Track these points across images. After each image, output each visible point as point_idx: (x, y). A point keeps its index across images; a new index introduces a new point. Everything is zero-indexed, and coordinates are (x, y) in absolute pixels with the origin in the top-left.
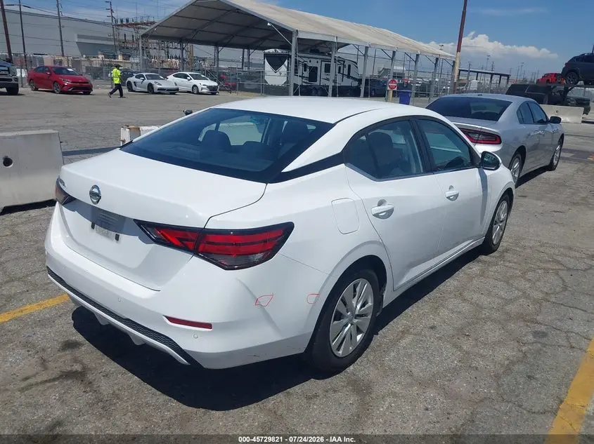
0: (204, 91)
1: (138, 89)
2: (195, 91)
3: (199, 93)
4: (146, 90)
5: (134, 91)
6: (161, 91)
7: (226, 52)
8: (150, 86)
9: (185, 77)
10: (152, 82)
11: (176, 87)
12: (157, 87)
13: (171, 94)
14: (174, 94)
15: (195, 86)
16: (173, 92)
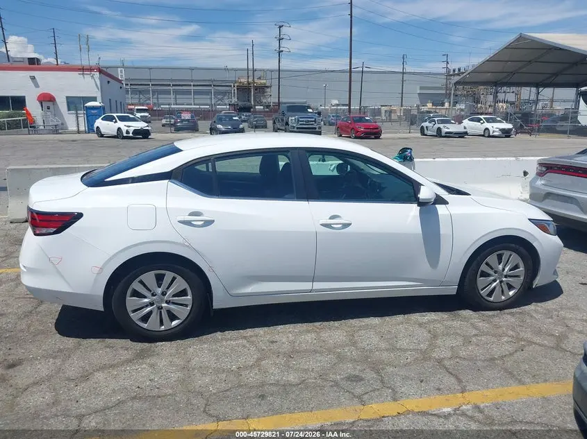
0: (495, 134)
1: (429, 133)
2: (486, 134)
3: (489, 136)
4: (435, 134)
5: (426, 135)
6: (449, 135)
7: (547, 92)
8: (439, 129)
9: (479, 120)
10: (441, 126)
11: (465, 130)
12: (444, 130)
13: (460, 137)
14: (463, 137)
15: (487, 129)
16: (462, 135)
